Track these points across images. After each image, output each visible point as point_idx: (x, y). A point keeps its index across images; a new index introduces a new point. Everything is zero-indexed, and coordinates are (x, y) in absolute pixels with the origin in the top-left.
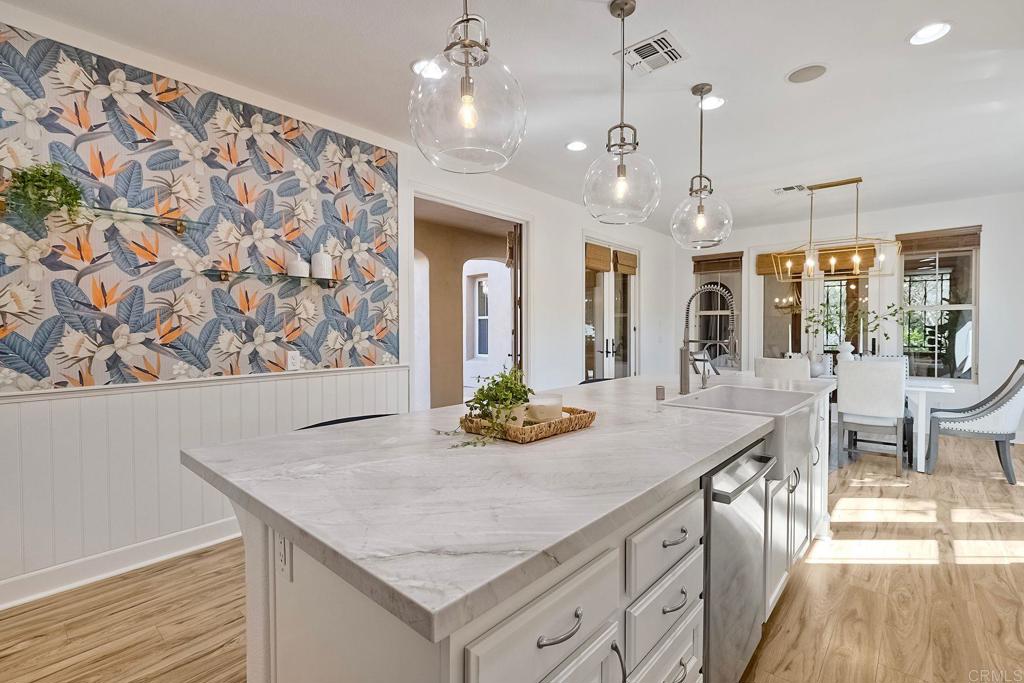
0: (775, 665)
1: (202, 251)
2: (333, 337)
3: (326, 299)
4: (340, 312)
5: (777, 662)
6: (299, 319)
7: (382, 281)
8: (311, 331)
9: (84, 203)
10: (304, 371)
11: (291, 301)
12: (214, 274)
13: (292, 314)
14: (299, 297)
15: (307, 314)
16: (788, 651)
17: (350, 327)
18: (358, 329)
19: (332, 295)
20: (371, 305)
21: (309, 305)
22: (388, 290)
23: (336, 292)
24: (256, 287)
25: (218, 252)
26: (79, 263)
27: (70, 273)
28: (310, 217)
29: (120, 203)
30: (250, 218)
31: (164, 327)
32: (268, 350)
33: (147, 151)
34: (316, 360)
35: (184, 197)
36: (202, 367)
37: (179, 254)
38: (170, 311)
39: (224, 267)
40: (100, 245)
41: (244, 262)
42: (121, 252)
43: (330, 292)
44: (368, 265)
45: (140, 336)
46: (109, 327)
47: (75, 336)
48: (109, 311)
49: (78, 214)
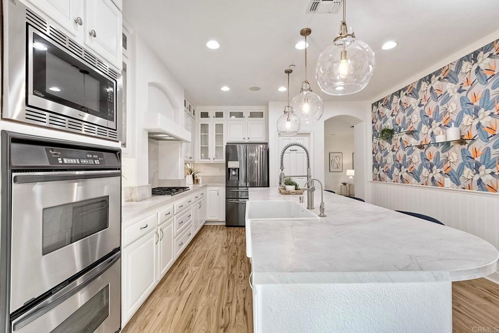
1: (418, 139)
2: (467, 172)
3: (463, 151)
6: (450, 162)
8: (455, 168)
9: (396, 133)
10: (452, 189)
11: (446, 154)
13: (447, 160)
14: (449, 151)
15: (454, 160)
19: (466, 148)
20: (493, 151)
21: (455, 155)
23: (469, 146)
24: (433, 150)
25: (422, 138)
26: (396, 150)
27: (395, 152)
28: (454, 109)
29: (402, 130)
30: (431, 121)
31: (410, 167)
32: (438, 177)
33: (407, 111)
34: (458, 184)
35: (414, 121)
36: (419, 181)
37: (413, 141)
38: (411, 162)
39: (423, 143)
40: (399, 144)
41: (429, 140)
42: (403, 145)
43: (466, 146)
44: (491, 125)
45: (406, 170)
46: (401, 167)
47: (396, 169)
48: (400, 162)
49: (396, 136)
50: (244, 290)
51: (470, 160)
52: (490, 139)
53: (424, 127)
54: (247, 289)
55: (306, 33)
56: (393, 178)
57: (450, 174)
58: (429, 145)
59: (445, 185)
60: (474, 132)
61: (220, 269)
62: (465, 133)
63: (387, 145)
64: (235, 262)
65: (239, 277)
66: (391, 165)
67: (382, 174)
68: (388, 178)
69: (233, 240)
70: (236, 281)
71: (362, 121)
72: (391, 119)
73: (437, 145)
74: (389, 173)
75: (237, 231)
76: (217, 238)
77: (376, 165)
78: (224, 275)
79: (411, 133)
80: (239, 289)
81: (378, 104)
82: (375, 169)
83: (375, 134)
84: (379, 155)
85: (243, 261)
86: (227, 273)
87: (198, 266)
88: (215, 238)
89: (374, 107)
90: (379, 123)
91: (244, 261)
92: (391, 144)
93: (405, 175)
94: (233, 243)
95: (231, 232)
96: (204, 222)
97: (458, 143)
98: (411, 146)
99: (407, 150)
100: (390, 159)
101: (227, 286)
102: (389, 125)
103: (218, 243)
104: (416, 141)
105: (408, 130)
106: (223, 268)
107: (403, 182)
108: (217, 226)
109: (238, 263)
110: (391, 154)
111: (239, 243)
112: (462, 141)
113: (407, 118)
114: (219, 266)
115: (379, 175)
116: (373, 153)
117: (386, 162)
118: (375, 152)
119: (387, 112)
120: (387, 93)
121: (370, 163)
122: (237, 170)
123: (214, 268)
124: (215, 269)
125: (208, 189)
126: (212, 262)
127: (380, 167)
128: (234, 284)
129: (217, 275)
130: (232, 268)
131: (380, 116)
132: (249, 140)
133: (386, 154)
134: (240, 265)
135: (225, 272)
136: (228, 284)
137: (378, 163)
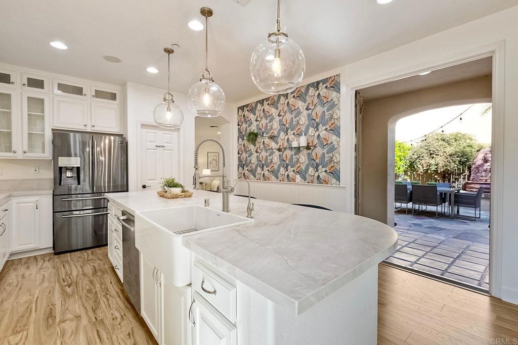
0: (134, 331)
1: (277, 143)
2: (311, 170)
3: (309, 154)
4: (313, 160)
5: (135, 333)
6: (300, 163)
7: (332, 143)
8: (303, 167)
9: (260, 136)
10: (300, 183)
11: (297, 156)
12: (279, 150)
13: (298, 161)
14: (300, 154)
15: (302, 161)
16: (135, 341)
17: (318, 166)
18: (320, 167)
20: (326, 155)
21: (303, 158)
22: (335, 147)
23: (312, 151)
24: (288, 153)
25: (280, 143)
26: (260, 151)
27: (258, 154)
28: (304, 122)
29: (265, 135)
30: (287, 129)
31: (271, 166)
32: (291, 174)
33: (269, 119)
34: (305, 179)
35: (274, 128)
36: (277, 178)
37: (273, 145)
38: (272, 162)
39: (282, 147)
40: (262, 146)
41: (286, 144)
42: (265, 147)
43: (310, 151)
44: (325, 136)
45: (267, 169)
46: (263, 166)
47: (259, 168)
48: (263, 162)
49: (259, 139)
50: (129, 334)
51: (313, 162)
52: (325, 147)
53: (282, 133)
54: (133, 332)
55: (207, 13)
56: (257, 176)
57: (300, 172)
58: (285, 149)
59: (297, 181)
60: (316, 141)
61: (72, 320)
62: (310, 141)
63: (251, 147)
64: (96, 301)
65: (113, 319)
66: (255, 165)
67: (246, 172)
68: (252, 176)
69: (78, 271)
70: (110, 329)
71: (229, 122)
72: (255, 123)
73: (291, 148)
74: (253, 172)
75: (79, 257)
76: (44, 276)
77: (241, 165)
78: (85, 327)
79: (272, 138)
80: (121, 336)
81: (244, 108)
82: (240, 168)
83: (241, 136)
84: (244, 155)
85: (108, 296)
86: (90, 321)
87: (22, 331)
88: (39, 277)
89: (240, 110)
90: (244, 126)
91: (110, 296)
92: (255, 146)
93: (267, 173)
94: (81, 276)
95: (68, 261)
96: (7, 255)
97: (306, 148)
98: (272, 149)
99: (269, 152)
100: (254, 159)
101: (98, 340)
102: (254, 128)
103: (50, 282)
104: (276, 145)
105: (269, 135)
106: (78, 317)
107: (265, 180)
108: (35, 257)
109: (102, 302)
110: (255, 154)
111: (91, 273)
112: (308, 148)
113: (269, 125)
114: (69, 316)
115: (244, 173)
116: (239, 153)
117: (250, 162)
118: (241, 153)
119: (252, 117)
120: (252, 100)
121: (236, 162)
122: (75, 170)
123: (59, 324)
124: (62, 325)
125: (14, 201)
126: (50, 315)
127: (245, 166)
128: (108, 333)
129: (70, 331)
130: (94, 311)
131: (245, 119)
132: (93, 129)
133: (251, 155)
134: (106, 303)
135: (85, 321)
136: (99, 336)
137: (244, 162)
